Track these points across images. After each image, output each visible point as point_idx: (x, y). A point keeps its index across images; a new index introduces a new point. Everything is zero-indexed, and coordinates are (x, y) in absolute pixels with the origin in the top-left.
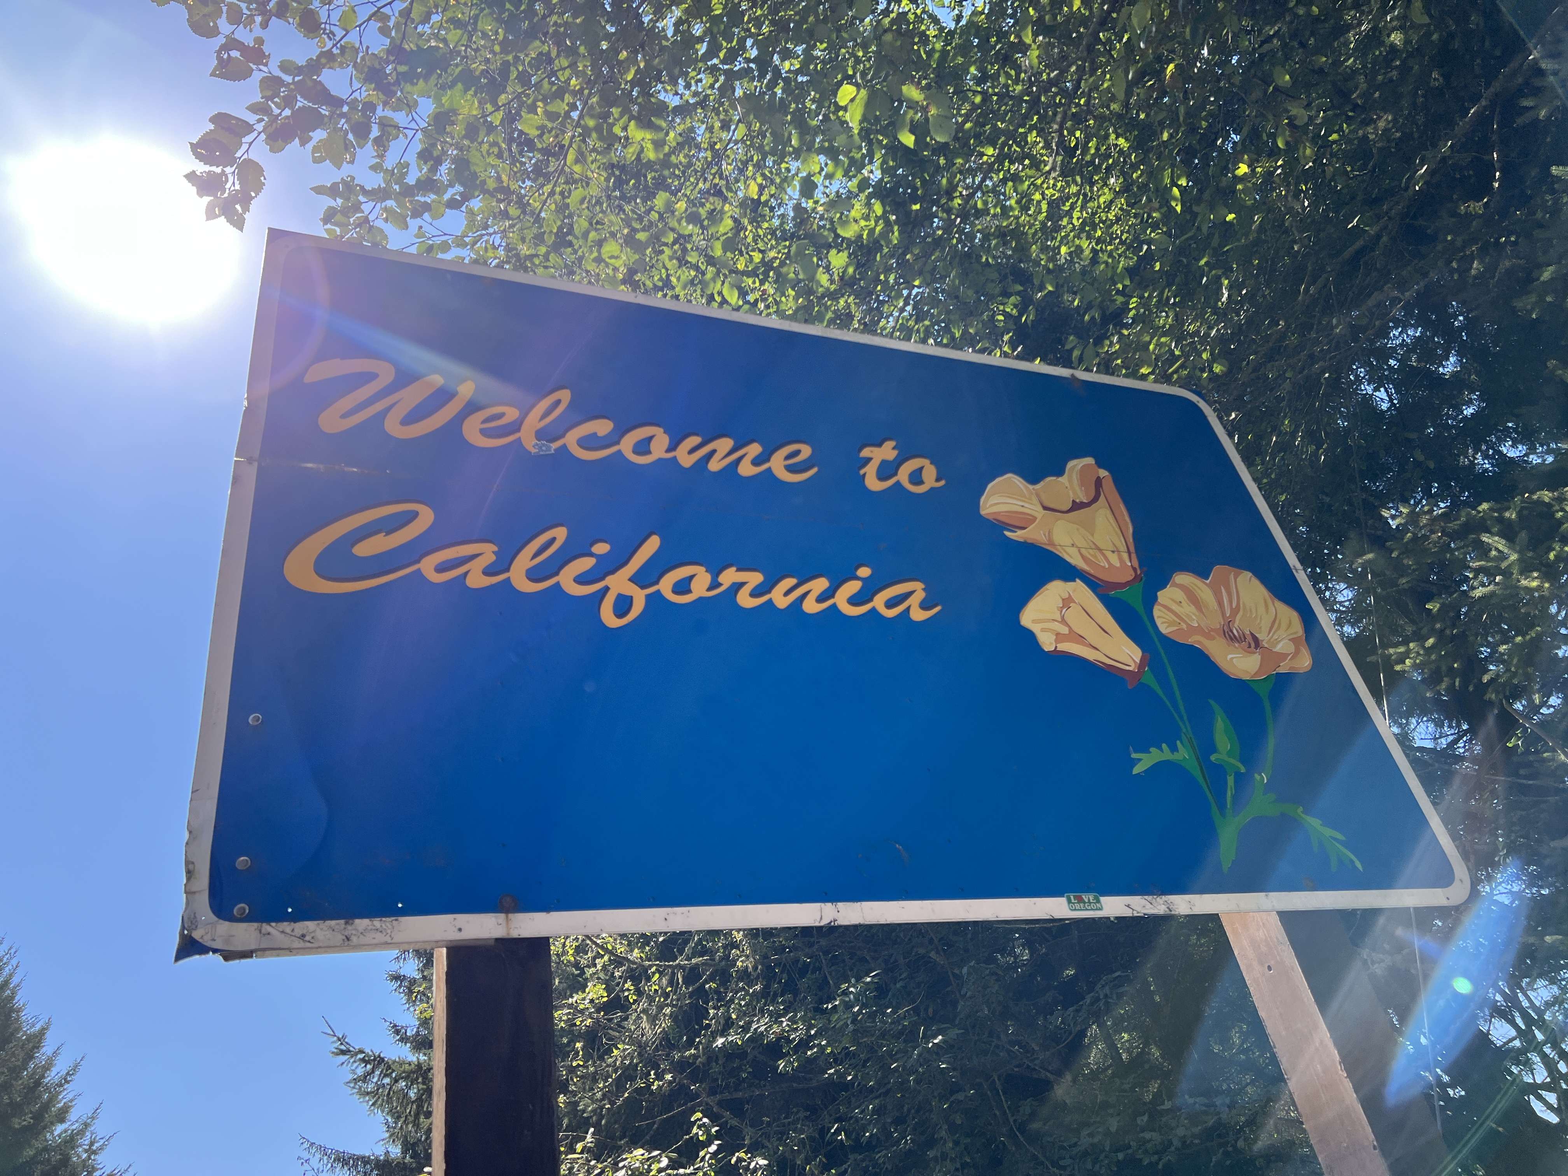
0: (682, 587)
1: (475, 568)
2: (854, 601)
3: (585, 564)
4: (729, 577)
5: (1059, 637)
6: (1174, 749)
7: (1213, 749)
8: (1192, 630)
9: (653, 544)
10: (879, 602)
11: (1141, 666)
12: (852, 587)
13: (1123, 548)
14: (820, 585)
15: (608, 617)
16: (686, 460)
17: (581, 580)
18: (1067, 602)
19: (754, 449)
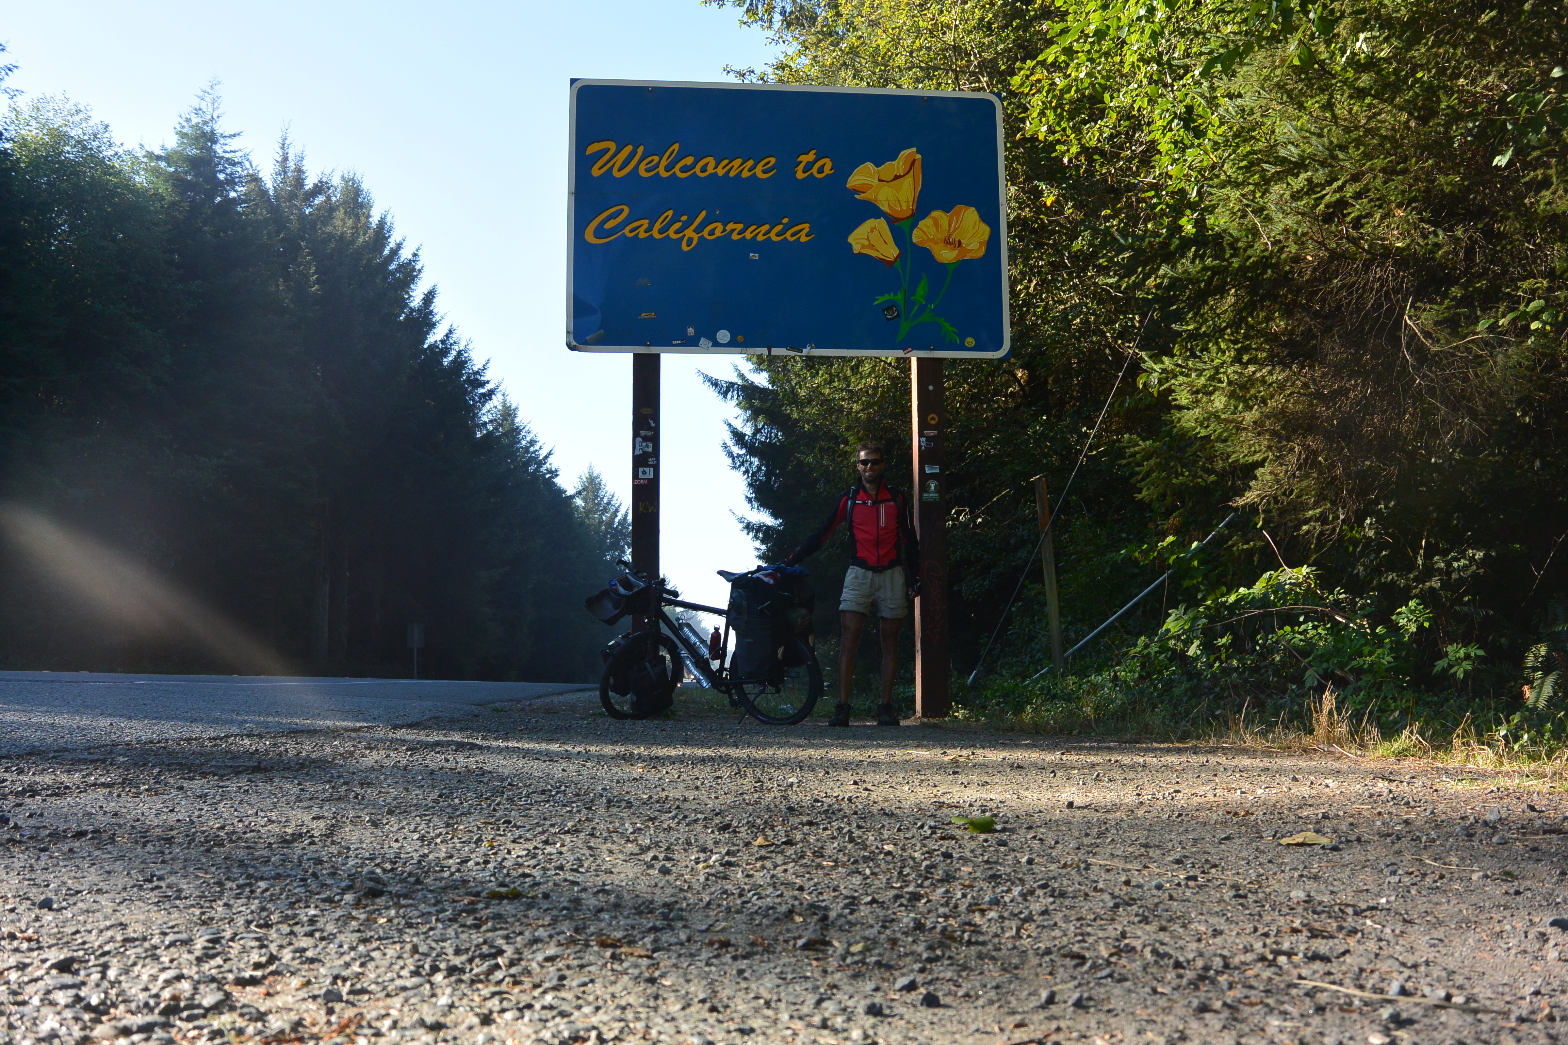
0: (711, 233)
1: (642, 229)
2: (778, 235)
3: (678, 225)
4: (731, 226)
5: (863, 246)
6: (896, 294)
7: (914, 294)
8: (929, 240)
9: (704, 213)
10: (788, 235)
11: (896, 259)
12: (779, 228)
13: (911, 199)
14: (766, 227)
15: (685, 248)
16: (721, 172)
17: (676, 232)
18: (872, 230)
19: (751, 163)
